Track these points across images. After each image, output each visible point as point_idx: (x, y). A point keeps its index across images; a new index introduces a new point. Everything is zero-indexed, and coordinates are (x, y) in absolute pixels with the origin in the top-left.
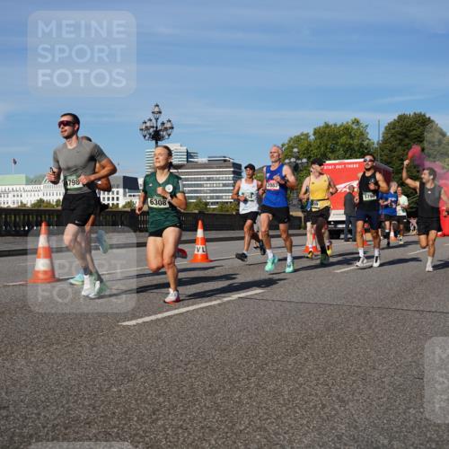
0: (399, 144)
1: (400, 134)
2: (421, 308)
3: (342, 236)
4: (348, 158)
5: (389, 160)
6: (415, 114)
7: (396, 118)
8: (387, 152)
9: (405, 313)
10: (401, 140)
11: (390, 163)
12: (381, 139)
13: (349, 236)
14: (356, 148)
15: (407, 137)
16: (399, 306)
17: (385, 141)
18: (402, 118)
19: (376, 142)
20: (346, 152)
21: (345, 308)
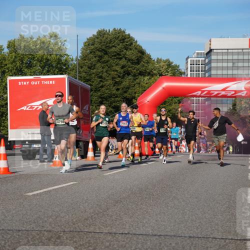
0: (99, 61)
1: (98, 50)
2: (114, 230)
3: (37, 157)
4: (45, 74)
5: (88, 78)
6: (114, 29)
7: (95, 34)
8: (85, 68)
9: (97, 235)
10: (101, 57)
11: (89, 80)
12: (80, 54)
13: (45, 156)
14: (54, 64)
15: (106, 53)
16: (92, 229)
17: (84, 57)
18: (101, 34)
19: (74, 58)
20: (43, 67)
21: (34, 233)
